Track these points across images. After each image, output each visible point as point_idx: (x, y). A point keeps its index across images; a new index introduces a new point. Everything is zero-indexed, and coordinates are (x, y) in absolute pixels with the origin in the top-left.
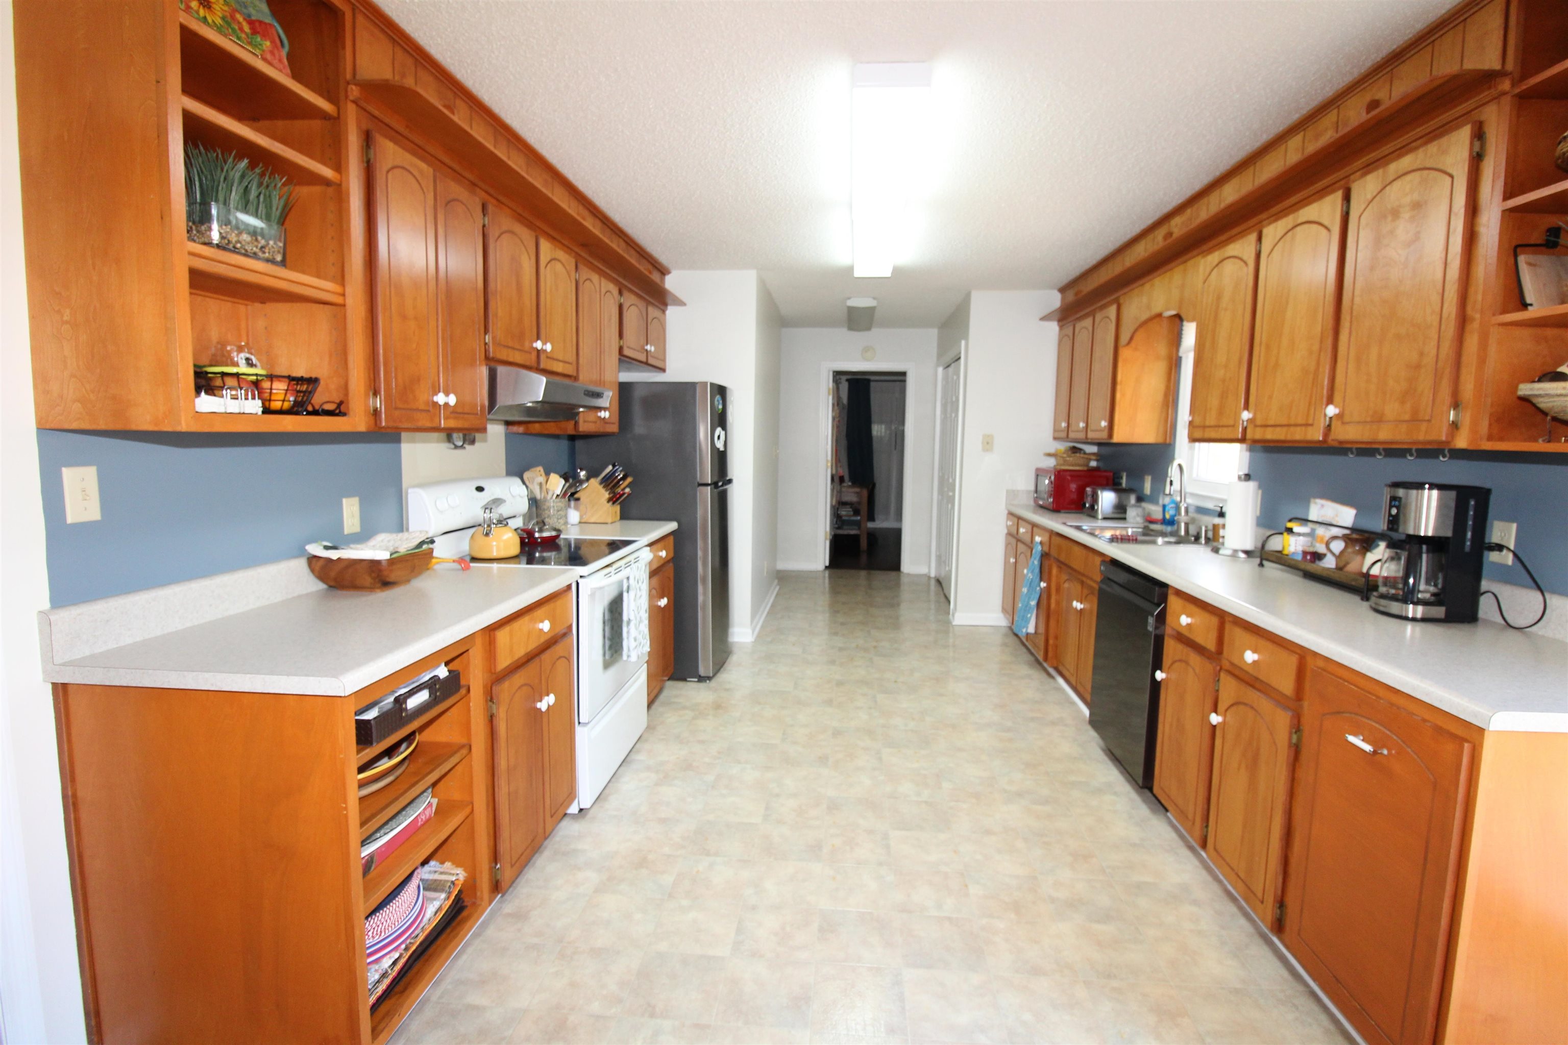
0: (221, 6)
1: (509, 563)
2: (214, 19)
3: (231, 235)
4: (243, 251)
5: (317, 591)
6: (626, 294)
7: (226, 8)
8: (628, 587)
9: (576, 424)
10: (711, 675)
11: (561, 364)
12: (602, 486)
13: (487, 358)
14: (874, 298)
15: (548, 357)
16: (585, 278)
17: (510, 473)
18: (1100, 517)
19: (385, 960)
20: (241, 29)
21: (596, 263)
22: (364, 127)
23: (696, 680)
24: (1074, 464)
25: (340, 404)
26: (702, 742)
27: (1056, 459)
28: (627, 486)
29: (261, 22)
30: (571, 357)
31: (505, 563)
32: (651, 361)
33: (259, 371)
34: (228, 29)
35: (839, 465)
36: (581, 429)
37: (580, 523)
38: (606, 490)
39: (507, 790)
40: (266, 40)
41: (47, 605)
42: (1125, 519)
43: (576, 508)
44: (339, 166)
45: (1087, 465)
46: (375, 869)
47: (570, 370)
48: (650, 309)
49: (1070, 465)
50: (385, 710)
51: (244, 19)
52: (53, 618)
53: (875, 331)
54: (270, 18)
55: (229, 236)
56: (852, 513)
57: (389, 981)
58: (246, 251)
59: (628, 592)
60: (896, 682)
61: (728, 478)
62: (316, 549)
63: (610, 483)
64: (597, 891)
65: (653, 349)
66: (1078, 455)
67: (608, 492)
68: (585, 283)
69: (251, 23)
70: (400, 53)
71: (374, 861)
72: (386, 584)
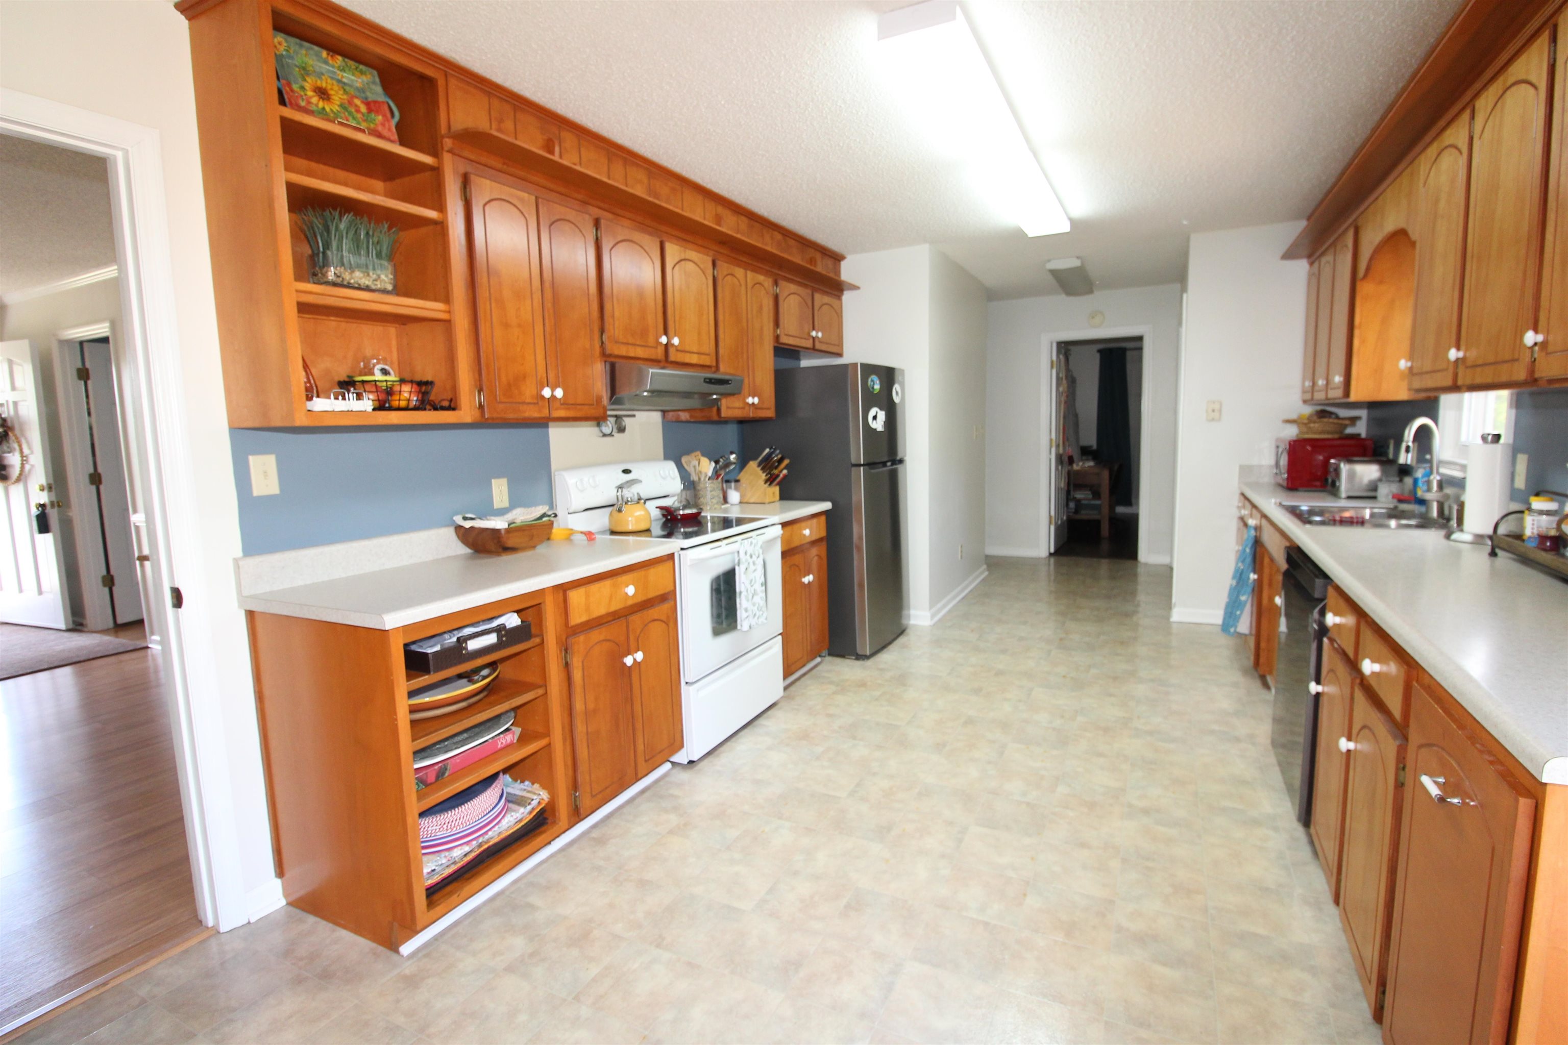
0: (340, 96)
1: (641, 536)
2: (332, 108)
3: (345, 274)
4: (357, 286)
5: (465, 554)
6: (782, 283)
7: (345, 97)
8: (739, 560)
9: (719, 410)
10: (868, 653)
11: (695, 356)
12: (760, 468)
13: (604, 355)
14: (1078, 258)
15: (677, 350)
16: (725, 273)
17: (667, 457)
18: (1343, 494)
19: (456, 850)
20: (358, 111)
21: (741, 258)
22: (462, 170)
23: (854, 658)
24: (1318, 431)
25: (451, 400)
26: (830, 716)
27: (1299, 427)
28: (785, 468)
29: (375, 102)
30: (709, 347)
31: (637, 536)
32: (818, 346)
33: (392, 378)
34: (344, 114)
35: (1067, 444)
36: (723, 415)
37: (741, 503)
38: (763, 472)
39: (585, 730)
40: (378, 115)
41: (239, 553)
42: (1375, 498)
43: (736, 489)
44: (441, 207)
45: (1341, 432)
46: (449, 775)
47: (706, 361)
48: (817, 296)
49: (1315, 433)
50: (446, 646)
51: (363, 102)
52: (241, 563)
53: (1097, 293)
54: (383, 97)
55: (343, 275)
56: (1091, 496)
57: (456, 867)
58: (359, 285)
59: (739, 565)
60: (1064, 677)
61: (898, 458)
62: (459, 520)
63: (768, 466)
64: (671, 832)
65: (820, 335)
66: (1326, 420)
67: (765, 474)
68: (726, 278)
69: (368, 104)
70: (496, 103)
71: (448, 767)
72: (507, 549)
